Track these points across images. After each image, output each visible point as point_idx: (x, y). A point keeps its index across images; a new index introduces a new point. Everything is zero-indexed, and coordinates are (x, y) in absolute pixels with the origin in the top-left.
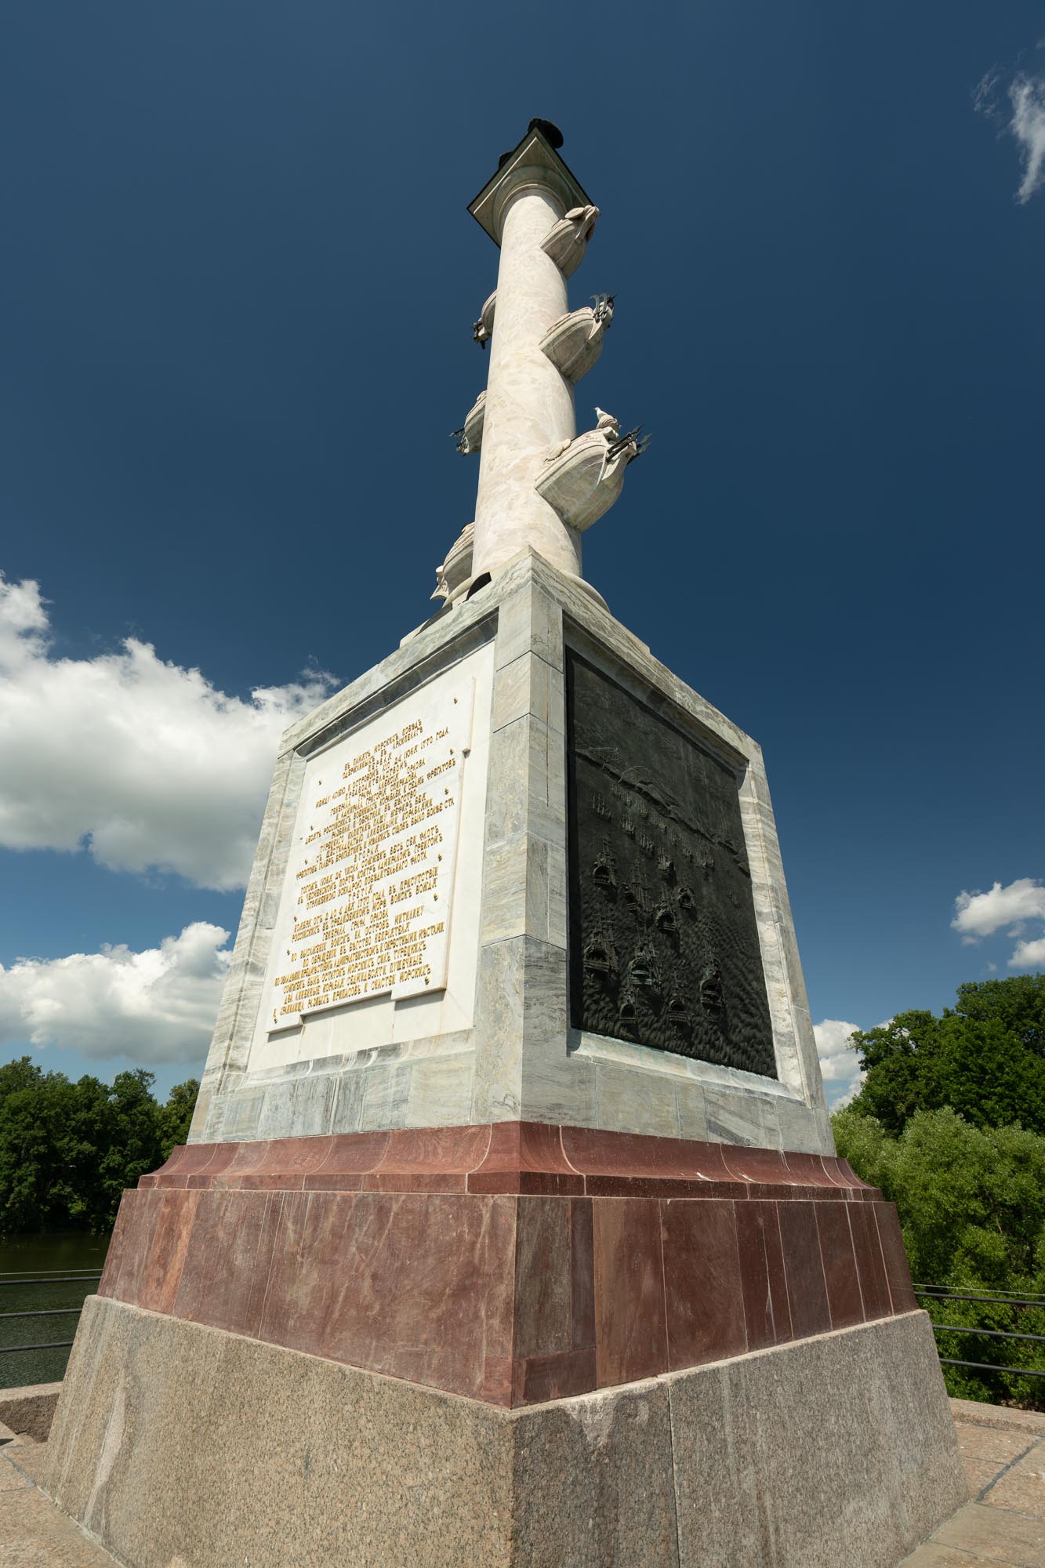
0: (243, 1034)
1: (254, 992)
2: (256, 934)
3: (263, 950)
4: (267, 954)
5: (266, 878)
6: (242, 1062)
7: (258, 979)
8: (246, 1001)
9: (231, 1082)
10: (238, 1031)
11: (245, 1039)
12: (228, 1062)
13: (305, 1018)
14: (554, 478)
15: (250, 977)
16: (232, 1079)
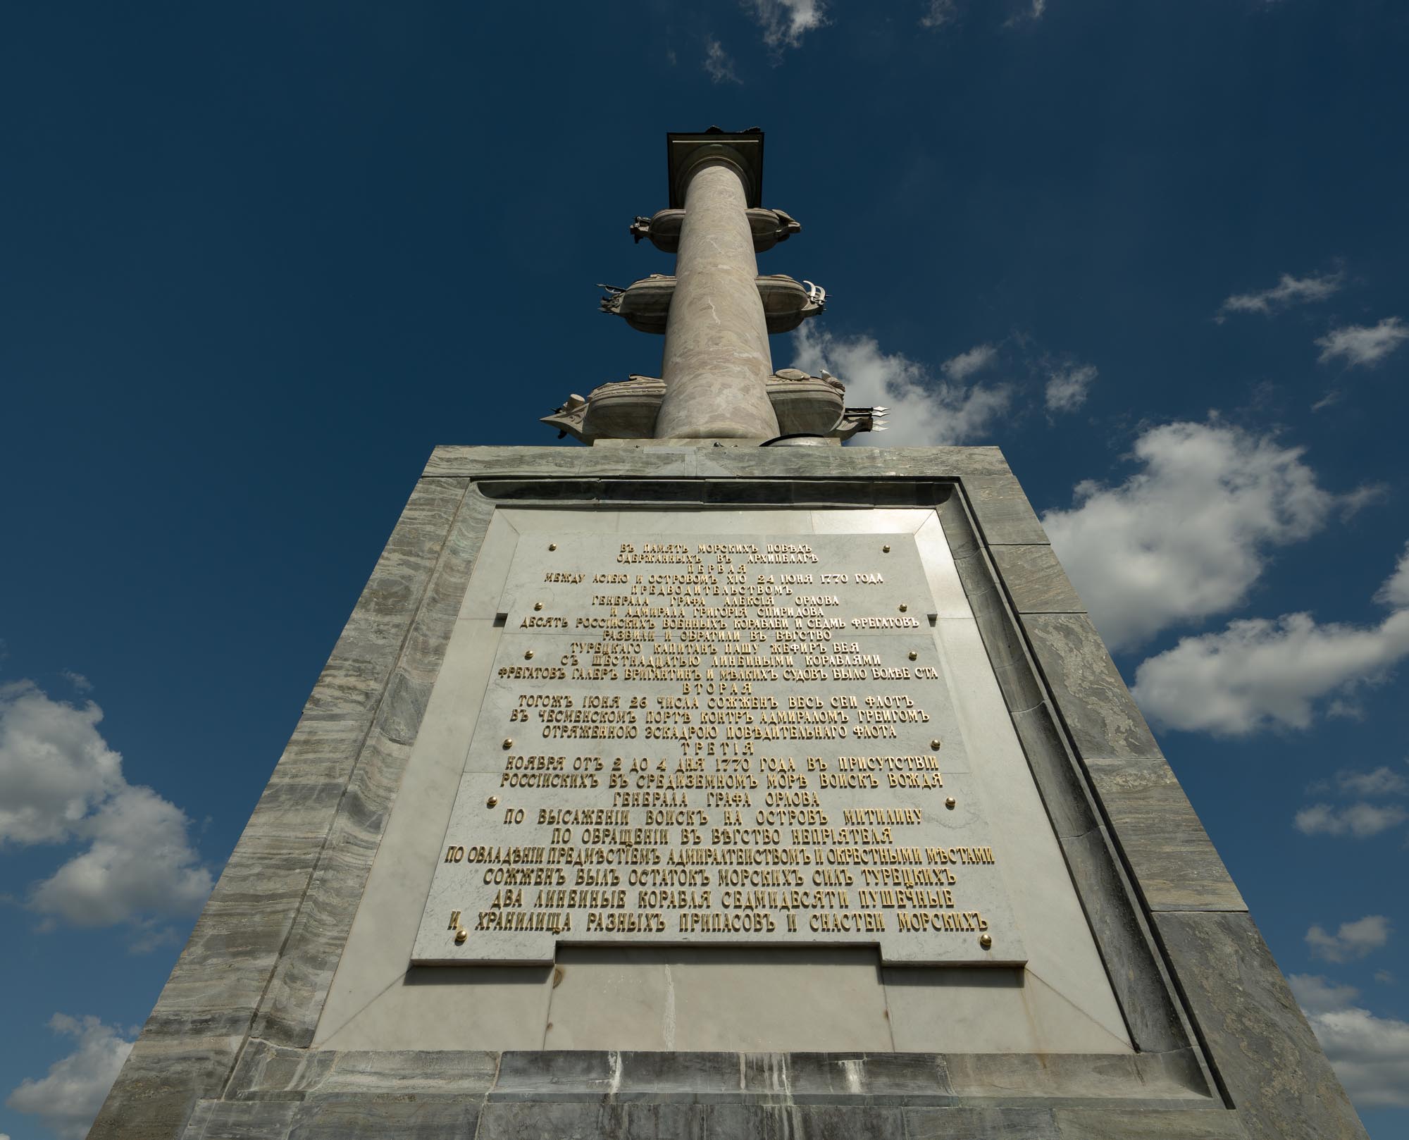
0: (311, 949)
1: (348, 858)
2: (370, 742)
3: (378, 776)
4: (390, 790)
5: (402, 648)
6: (296, 1017)
7: (363, 835)
8: (330, 874)
9: (262, 1066)
10: (303, 939)
11: (317, 962)
12: (265, 1009)
13: (568, 951)
14: (793, 396)
15: (344, 823)
16: (268, 1057)
